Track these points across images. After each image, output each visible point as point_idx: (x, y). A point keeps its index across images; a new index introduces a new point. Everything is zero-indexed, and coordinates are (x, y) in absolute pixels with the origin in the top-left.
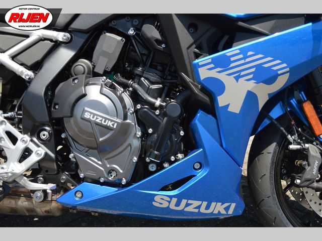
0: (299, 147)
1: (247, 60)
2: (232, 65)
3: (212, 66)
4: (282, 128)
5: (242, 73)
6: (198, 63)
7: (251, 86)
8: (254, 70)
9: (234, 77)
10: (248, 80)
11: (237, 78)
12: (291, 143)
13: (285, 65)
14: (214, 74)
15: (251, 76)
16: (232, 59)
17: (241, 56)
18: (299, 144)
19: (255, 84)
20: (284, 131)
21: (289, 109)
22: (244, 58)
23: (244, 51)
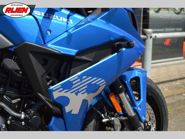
0: (108, 120)
1: (83, 82)
2: (74, 86)
3: (61, 89)
4: (98, 112)
5: (80, 90)
6: (52, 89)
7: (85, 96)
8: (86, 87)
9: (75, 93)
10: (83, 93)
11: (77, 94)
12: (103, 119)
13: (103, 80)
14: (63, 94)
15: (85, 91)
16: (74, 83)
17: (79, 80)
18: (108, 118)
19: (87, 95)
20: (100, 113)
21: (101, 98)
22: (81, 81)
23: (80, 77)
